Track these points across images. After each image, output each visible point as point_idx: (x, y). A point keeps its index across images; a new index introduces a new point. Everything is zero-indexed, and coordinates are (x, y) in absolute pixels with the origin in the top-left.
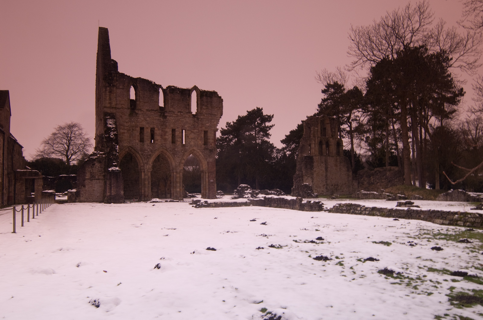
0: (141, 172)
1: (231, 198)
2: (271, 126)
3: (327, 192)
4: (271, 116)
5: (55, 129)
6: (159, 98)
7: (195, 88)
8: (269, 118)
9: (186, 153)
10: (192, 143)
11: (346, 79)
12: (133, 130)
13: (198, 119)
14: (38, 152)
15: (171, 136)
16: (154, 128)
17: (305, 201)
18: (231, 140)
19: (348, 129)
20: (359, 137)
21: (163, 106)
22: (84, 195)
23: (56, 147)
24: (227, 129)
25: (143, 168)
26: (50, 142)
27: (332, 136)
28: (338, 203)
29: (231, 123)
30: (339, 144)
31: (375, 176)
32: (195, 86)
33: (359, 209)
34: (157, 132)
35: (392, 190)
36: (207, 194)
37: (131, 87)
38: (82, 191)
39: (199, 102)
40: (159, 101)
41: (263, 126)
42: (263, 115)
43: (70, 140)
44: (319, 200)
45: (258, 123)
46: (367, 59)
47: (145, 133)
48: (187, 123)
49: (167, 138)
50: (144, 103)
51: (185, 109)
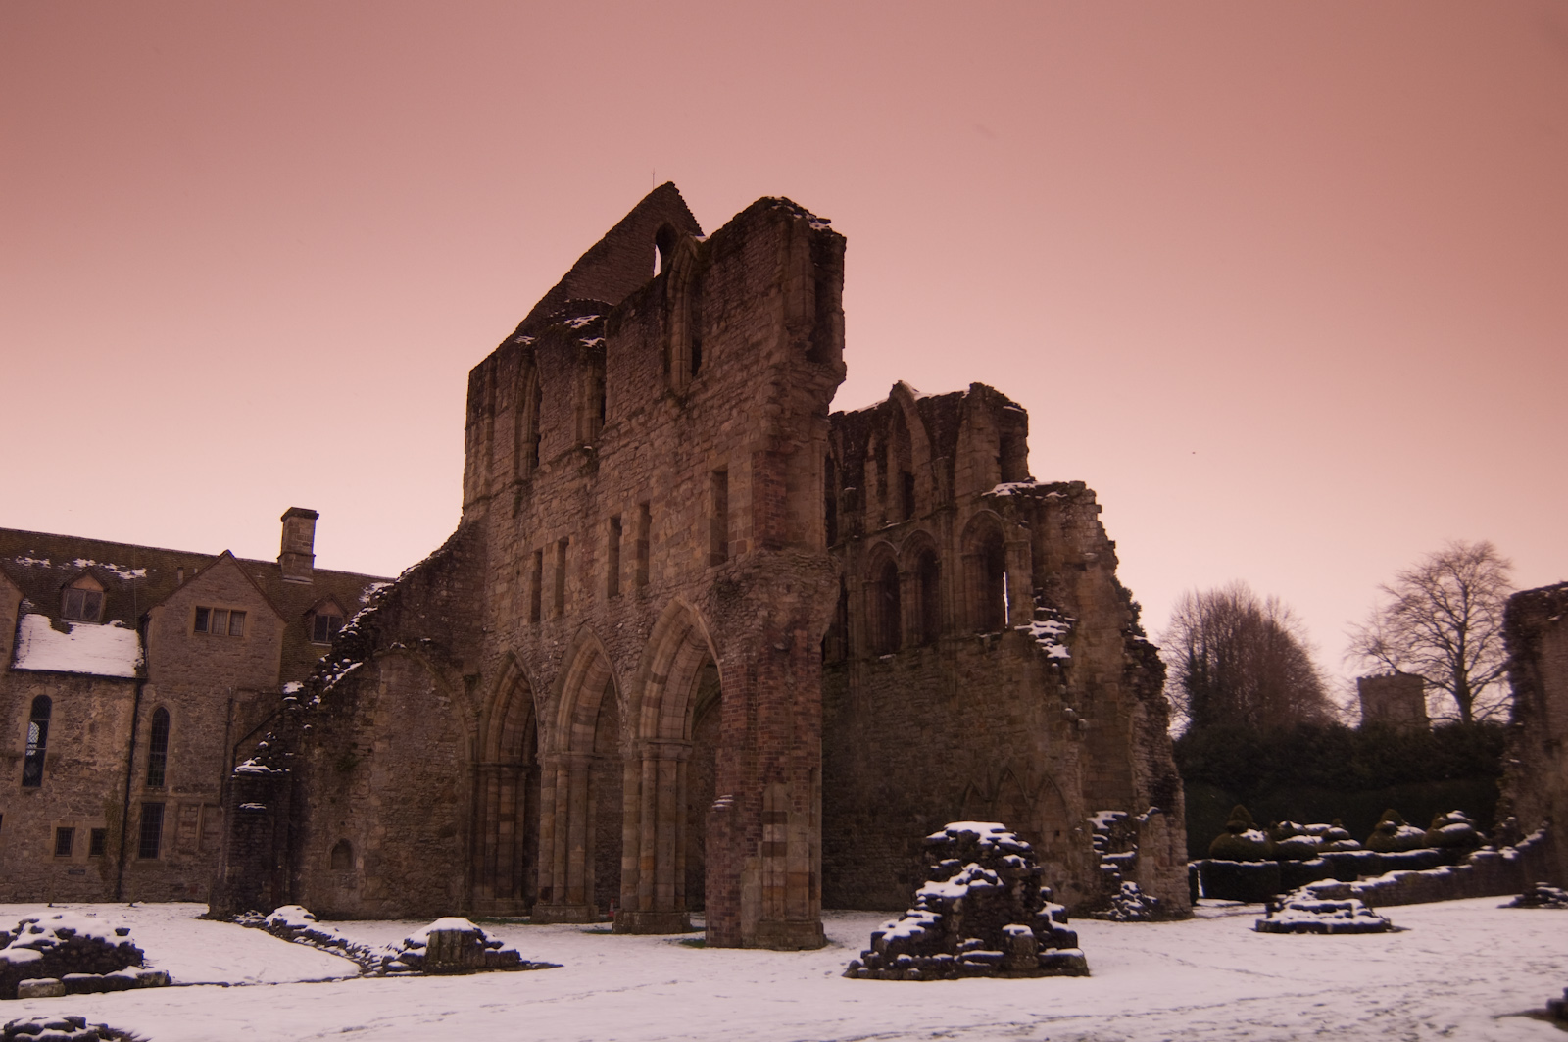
9: (651, 637)
12: (519, 573)
15: (607, 555)
16: (568, 540)
34: (571, 555)
47: (544, 573)
48: (657, 462)
49: (596, 573)
50: (549, 435)
51: (651, 388)
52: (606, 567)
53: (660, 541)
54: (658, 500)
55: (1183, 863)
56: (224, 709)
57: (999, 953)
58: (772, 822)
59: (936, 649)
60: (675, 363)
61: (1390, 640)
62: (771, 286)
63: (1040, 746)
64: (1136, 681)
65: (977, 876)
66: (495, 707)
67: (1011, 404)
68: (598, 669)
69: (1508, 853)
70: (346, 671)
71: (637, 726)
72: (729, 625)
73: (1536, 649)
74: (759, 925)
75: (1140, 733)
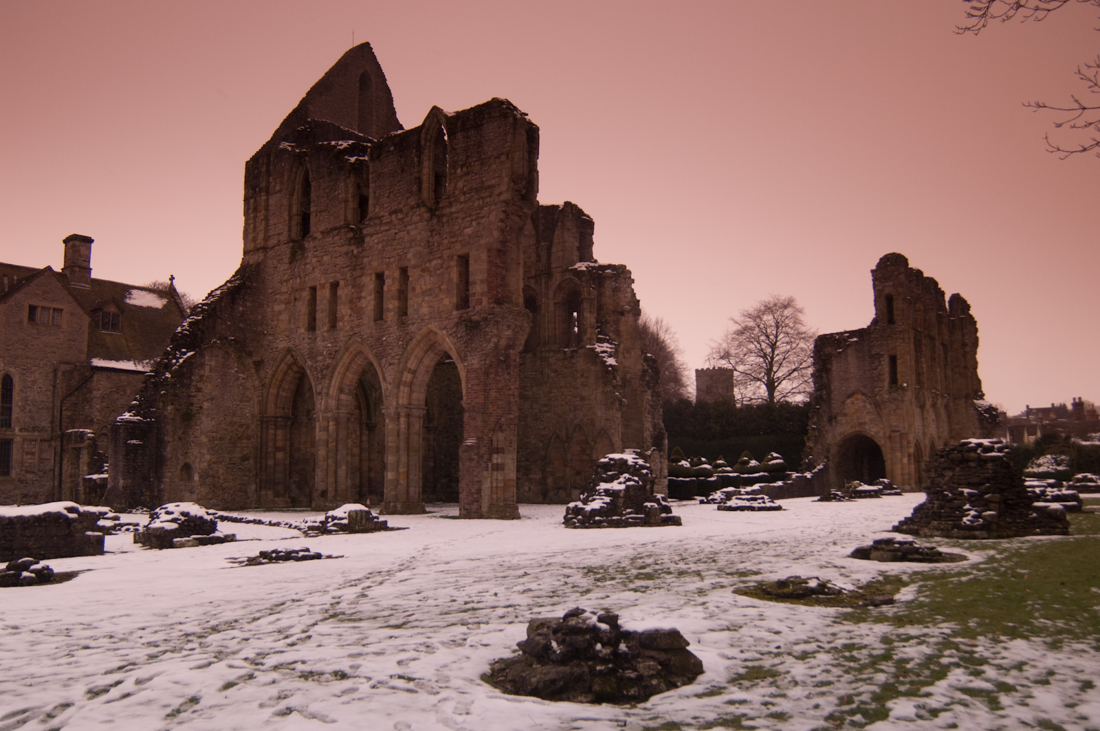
7: (435, 114)
12: (296, 299)
13: (440, 218)
15: (373, 297)
16: (338, 283)
32: (433, 109)
34: (343, 292)
47: (318, 302)
48: (413, 244)
49: (364, 306)
50: (319, 214)
51: (407, 198)
52: (373, 303)
53: (417, 292)
54: (415, 267)
55: (665, 478)
56: (51, 376)
57: (643, 516)
58: (497, 453)
59: (535, 355)
60: (425, 185)
61: (733, 351)
62: (503, 154)
63: (599, 413)
64: (648, 379)
65: (629, 480)
66: (274, 381)
67: (585, 215)
68: (359, 362)
69: (808, 475)
70: (185, 357)
71: (397, 398)
72: (473, 345)
73: (829, 366)
74: (491, 506)
75: (648, 407)
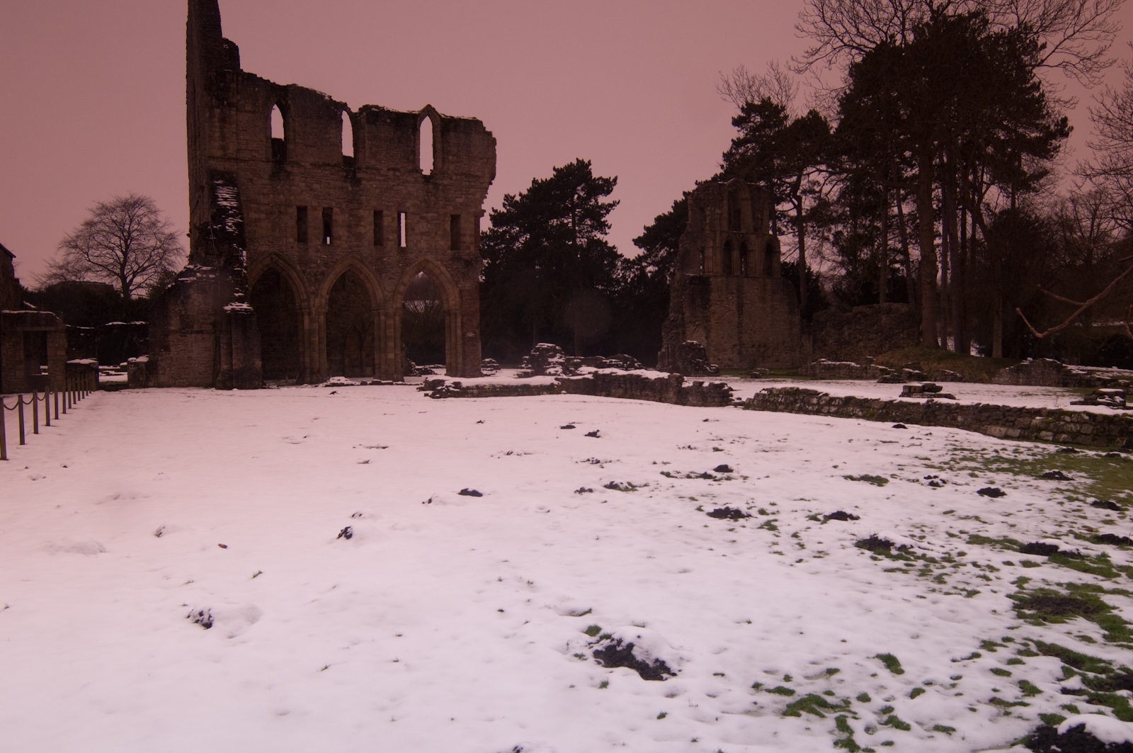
0: (303, 315)
1: (516, 376)
2: (612, 206)
3: (740, 362)
4: (611, 180)
5: (91, 212)
6: (341, 135)
7: (429, 111)
8: (607, 186)
9: (408, 269)
10: (423, 245)
11: (791, 92)
12: (281, 212)
13: (436, 186)
14: (51, 267)
15: (373, 226)
16: (332, 209)
17: (688, 383)
18: (515, 238)
19: (794, 213)
20: (819, 232)
21: (352, 155)
22: (168, 369)
23: (96, 254)
24: (505, 211)
25: (306, 304)
26: (80, 243)
27: (756, 230)
28: (766, 388)
29: (514, 196)
30: (772, 248)
31: (853, 324)
32: (429, 106)
33: (815, 401)
34: (339, 217)
35: (891, 357)
36: (459, 366)
37: (272, 109)
38: (162, 360)
39: (439, 146)
40: (343, 142)
41: (591, 203)
42: (593, 178)
43: (128, 238)
44: (721, 380)
45: (579, 196)
46: (843, 44)
47: (310, 220)
48: (411, 197)
50: (305, 147)
51: (404, 163)
52: (372, 232)
53: (416, 231)
54: (414, 214)
71: (396, 302)
72: (469, 275)
